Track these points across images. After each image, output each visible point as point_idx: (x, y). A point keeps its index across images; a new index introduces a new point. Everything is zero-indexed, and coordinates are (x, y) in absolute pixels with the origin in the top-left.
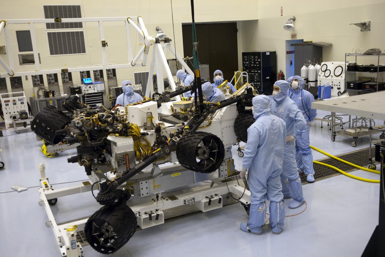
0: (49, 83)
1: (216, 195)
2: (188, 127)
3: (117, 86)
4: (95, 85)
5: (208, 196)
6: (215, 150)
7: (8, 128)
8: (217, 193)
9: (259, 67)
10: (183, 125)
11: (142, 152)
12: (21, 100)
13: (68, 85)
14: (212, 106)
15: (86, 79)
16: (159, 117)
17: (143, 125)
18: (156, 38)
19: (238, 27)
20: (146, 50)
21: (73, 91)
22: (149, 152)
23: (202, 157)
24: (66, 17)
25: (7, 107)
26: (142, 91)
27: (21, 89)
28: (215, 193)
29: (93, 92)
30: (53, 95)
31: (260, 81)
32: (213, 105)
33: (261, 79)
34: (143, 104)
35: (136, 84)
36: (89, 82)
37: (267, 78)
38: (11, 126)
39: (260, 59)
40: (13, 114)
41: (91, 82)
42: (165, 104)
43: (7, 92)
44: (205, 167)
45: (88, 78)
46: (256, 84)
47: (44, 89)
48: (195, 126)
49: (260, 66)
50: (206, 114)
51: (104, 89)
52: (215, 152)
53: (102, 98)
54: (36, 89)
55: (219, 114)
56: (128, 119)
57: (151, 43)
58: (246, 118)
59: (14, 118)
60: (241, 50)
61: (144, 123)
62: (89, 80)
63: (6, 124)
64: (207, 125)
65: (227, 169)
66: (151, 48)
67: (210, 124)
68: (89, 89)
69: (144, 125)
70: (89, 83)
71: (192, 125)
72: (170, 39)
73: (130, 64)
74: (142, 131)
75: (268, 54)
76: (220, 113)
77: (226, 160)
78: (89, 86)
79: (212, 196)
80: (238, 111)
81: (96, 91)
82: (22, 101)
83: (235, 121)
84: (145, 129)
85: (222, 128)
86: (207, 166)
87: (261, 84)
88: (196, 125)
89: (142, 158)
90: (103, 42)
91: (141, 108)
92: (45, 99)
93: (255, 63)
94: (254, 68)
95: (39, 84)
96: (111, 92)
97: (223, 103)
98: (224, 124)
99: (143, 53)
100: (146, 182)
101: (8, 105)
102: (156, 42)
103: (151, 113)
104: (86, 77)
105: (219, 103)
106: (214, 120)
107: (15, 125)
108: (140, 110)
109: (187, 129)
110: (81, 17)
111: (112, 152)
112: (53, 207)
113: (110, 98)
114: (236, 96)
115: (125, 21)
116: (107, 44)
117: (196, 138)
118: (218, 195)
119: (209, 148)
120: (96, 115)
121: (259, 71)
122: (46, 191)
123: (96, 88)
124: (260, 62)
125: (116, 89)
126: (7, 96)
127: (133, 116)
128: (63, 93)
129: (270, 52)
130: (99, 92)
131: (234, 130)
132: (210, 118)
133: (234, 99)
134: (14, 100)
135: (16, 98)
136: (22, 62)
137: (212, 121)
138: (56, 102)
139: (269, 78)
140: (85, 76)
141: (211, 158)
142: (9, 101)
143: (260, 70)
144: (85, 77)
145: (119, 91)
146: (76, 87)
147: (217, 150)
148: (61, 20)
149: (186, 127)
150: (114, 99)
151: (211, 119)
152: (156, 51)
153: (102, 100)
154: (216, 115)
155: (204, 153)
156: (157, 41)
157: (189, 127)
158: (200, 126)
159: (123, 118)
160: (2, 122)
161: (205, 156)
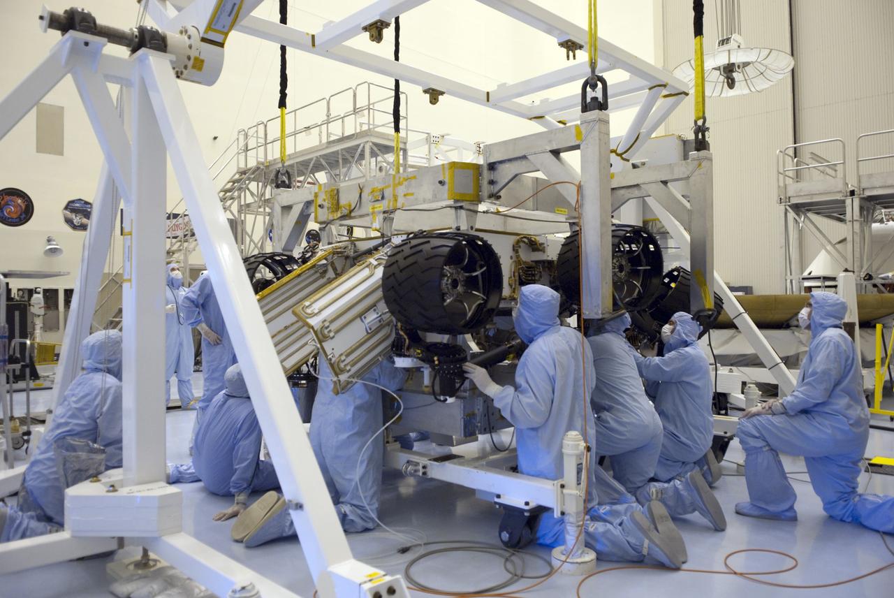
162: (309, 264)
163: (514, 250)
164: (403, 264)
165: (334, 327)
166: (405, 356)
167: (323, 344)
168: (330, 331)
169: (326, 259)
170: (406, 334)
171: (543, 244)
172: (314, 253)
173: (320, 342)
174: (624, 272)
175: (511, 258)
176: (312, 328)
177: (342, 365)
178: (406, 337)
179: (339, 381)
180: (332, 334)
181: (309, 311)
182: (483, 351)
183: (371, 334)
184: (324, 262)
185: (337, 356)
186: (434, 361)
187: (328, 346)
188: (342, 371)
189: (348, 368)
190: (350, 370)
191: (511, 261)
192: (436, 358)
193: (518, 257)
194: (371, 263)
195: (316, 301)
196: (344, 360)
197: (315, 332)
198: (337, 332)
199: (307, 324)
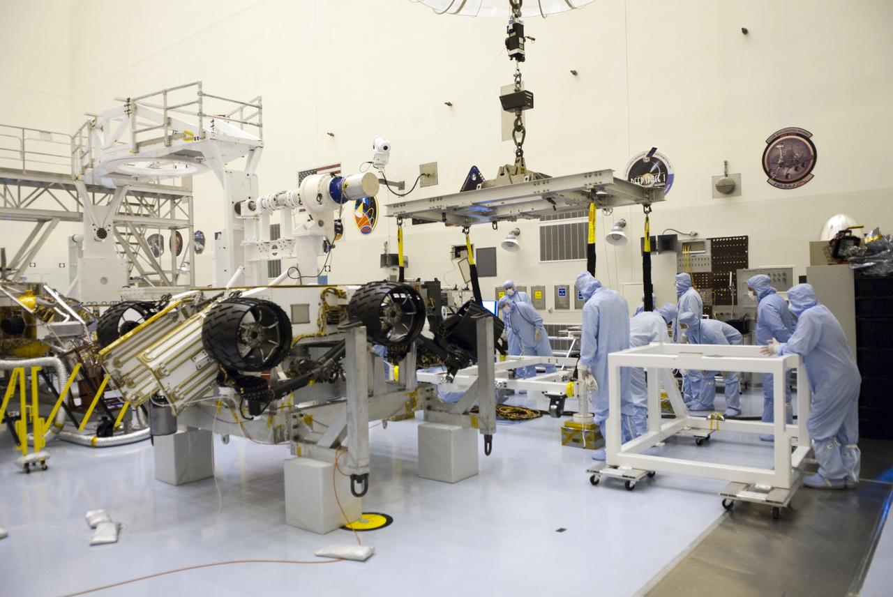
162: (163, 311)
163: (321, 298)
164: (214, 322)
165: (169, 367)
166: (225, 386)
167: (161, 381)
168: (166, 371)
169: (176, 308)
170: (225, 370)
171: (345, 293)
172: (168, 302)
173: (158, 379)
174: (396, 317)
175: (320, 304)
176: (151, 369)
177: (177, 395)
178: (225, 372)
179: (175, 406)
180: (167, 373)
181: (149, 357)
182: (289, 379)
183: (201, 369)
184: (175, 310)
185: (172, 388)
186: (240, 391)
187: (164, 381)
188: (177, 399)
189: (182, 396)
190: (183, 398)
191: (319, 307)
192: (242, 389)
193: (325, 303)
194: (201, 317)
195: (155, 349)
196: (178, 391)
197: (154, 373)
198: (172, 370)
199: (148, 368)
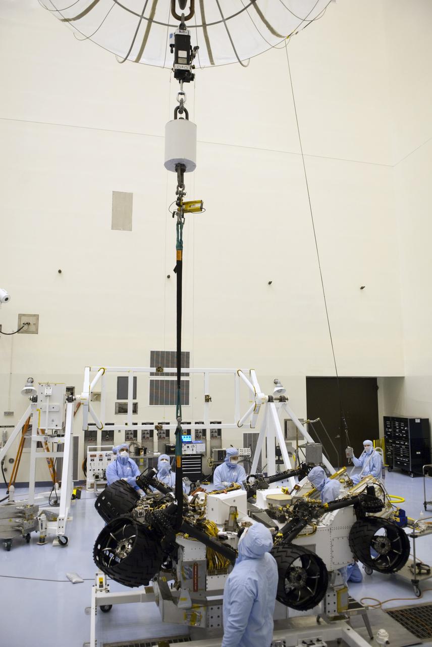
0: (143, 437)
1: (318, 640)
2: (282, 534)
3: (221, 447)
4: (195, 445)
5: (305, 641)
6: (315, 576)
7: (89, 488)
8: (320, 637)
9: (407, 438)
10: (276, 530)
11: (217, 563)
12: (109, 455)
13: (164, 442)
14: (317, 509)
15: (186, 436)
16: (249, 511)
17: (224, 522)
18: (269, 396)
19: (378, 384)
20: (256, 410)
21: (168, 450)
22: (226, 565)
23: (296, 584)
24: (168, 367)
25: (92, 463)
26: (250, 456)
27: (111, 442)
28: (317, 637)
29: (191, 453)
30: (145, 453)
31: (408, 457)
32: (318, 507)
33: (409, 454)
34: (228, 493)
35: (244, 447)
36: (188, 440)
37: (417, 453)
38: (92, 486)
39: (407, 426)
40: (97, 472)
41: (190, 440)
42: (261, 492)
43: (96, 445)
44: (298, 600)
45: (187, 435)
46: (403, 460)
47: (136, 444)
48: (291, 535)
49: (407, 436)
50: (307, 519)
51: (204, 451)
52: (315, 579)
53: (201, 461)
54: (128, 443)
55: (329, 518)
56: (206, 511)
57: (263, 401)
58: (365, 528)
59: (97, 477)
60: (382, 413)
61: (226, 521)
62: (188, 438)
63: (87, 483)
64: (311, 532)
65: (336, 602)
66: (263, 407)
67: (315, 531)
68: (186, 448)
69: (225, 524)
70: (188, 442)
71: (287, 532)
72: (286, 398)
73: (236, 424)
74: (221, 532)
75: (418, 421)
76: (330, 516)
77: (336, 587)
78: (187, 445)
79: (311, 641)
80: (355, 516)
81: (194, 453)
82: (109, 457)
83: (351, 531)
84: (226, 530)
85: (332, 538)
86: (301, 598)
87: (409, 461)
88: (293, 534)
89: (216, 571)
90: (206, 396)
91: (224, 500)
92: (135, 457)
93: (400, 431)
94: (400, 438)
95: (131, 438)
96: (213, 454)
97: (332, 505)
98: (335, 534)
99: (253, 412)
100: (218, 608)
101: (93, 460)
102: (269, 401)
103: (236, 508)
104: (186, 434)
105: (326, 504)
106: (321, 525)
107: (95, 486)
108: (222, 502)
109: (281, 537)
110: (189, 367)
111: (178, 557)
112: (106, 615)
113: (211, 463)
114: (352, 496)
115: (235, 374)
116: (210, 399)
117: (288, 555)
118: (321, 641)
119: (306, 571)
120: (163, 505)
121: (406, 443)
122: (99, 592)
123: (194, 449)
124: (407, 431)
125: (219, 451)
126: (95, 450)
127: (212, 509)
128: (157, 451)
129: (421, 419)
130: (198, 453)
131: (348, 544)
132: (315, 523)
133: (348, 500)
134: (101, 456)
135: (104, 453)
136: (117, 411)
137: (318, 527)
138: (147, 461)
139: (420, 453)
140: (185, 432)
141: (308, 588)
142: (95, 456)
143: (408, 441)
144: (184, 434)
145: (221, 455)
146: (172, 445)
147: (319, 576)
148: (163, 370)
149: (279, 534)
150: (215, 465)
151: (318, 523)
152: (268, 411)
153: (201, 464)
154: (324, 518)
155: (299, 578)
156: (271, 400)
157: (284, 535)
158: (300, 533)
159: (201, 509)
160: (83, 479)
161: (299, 583)
